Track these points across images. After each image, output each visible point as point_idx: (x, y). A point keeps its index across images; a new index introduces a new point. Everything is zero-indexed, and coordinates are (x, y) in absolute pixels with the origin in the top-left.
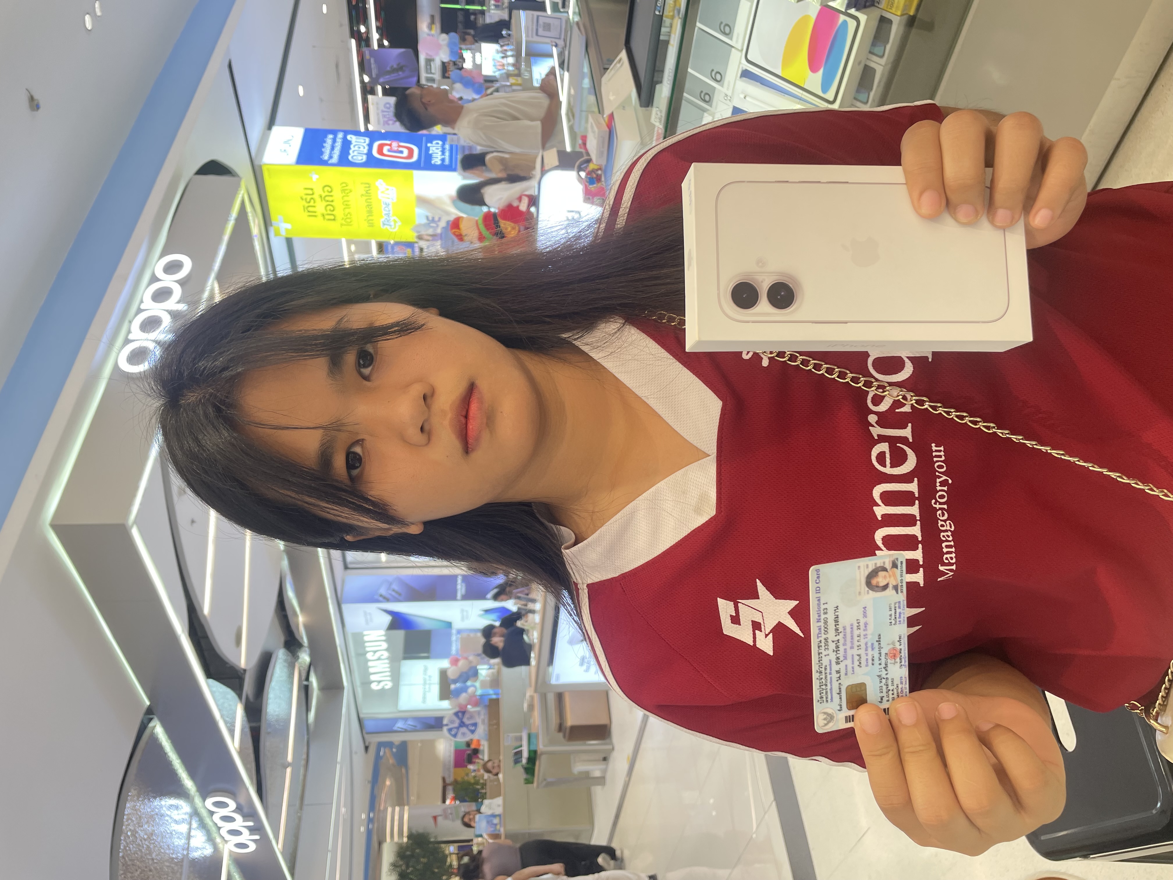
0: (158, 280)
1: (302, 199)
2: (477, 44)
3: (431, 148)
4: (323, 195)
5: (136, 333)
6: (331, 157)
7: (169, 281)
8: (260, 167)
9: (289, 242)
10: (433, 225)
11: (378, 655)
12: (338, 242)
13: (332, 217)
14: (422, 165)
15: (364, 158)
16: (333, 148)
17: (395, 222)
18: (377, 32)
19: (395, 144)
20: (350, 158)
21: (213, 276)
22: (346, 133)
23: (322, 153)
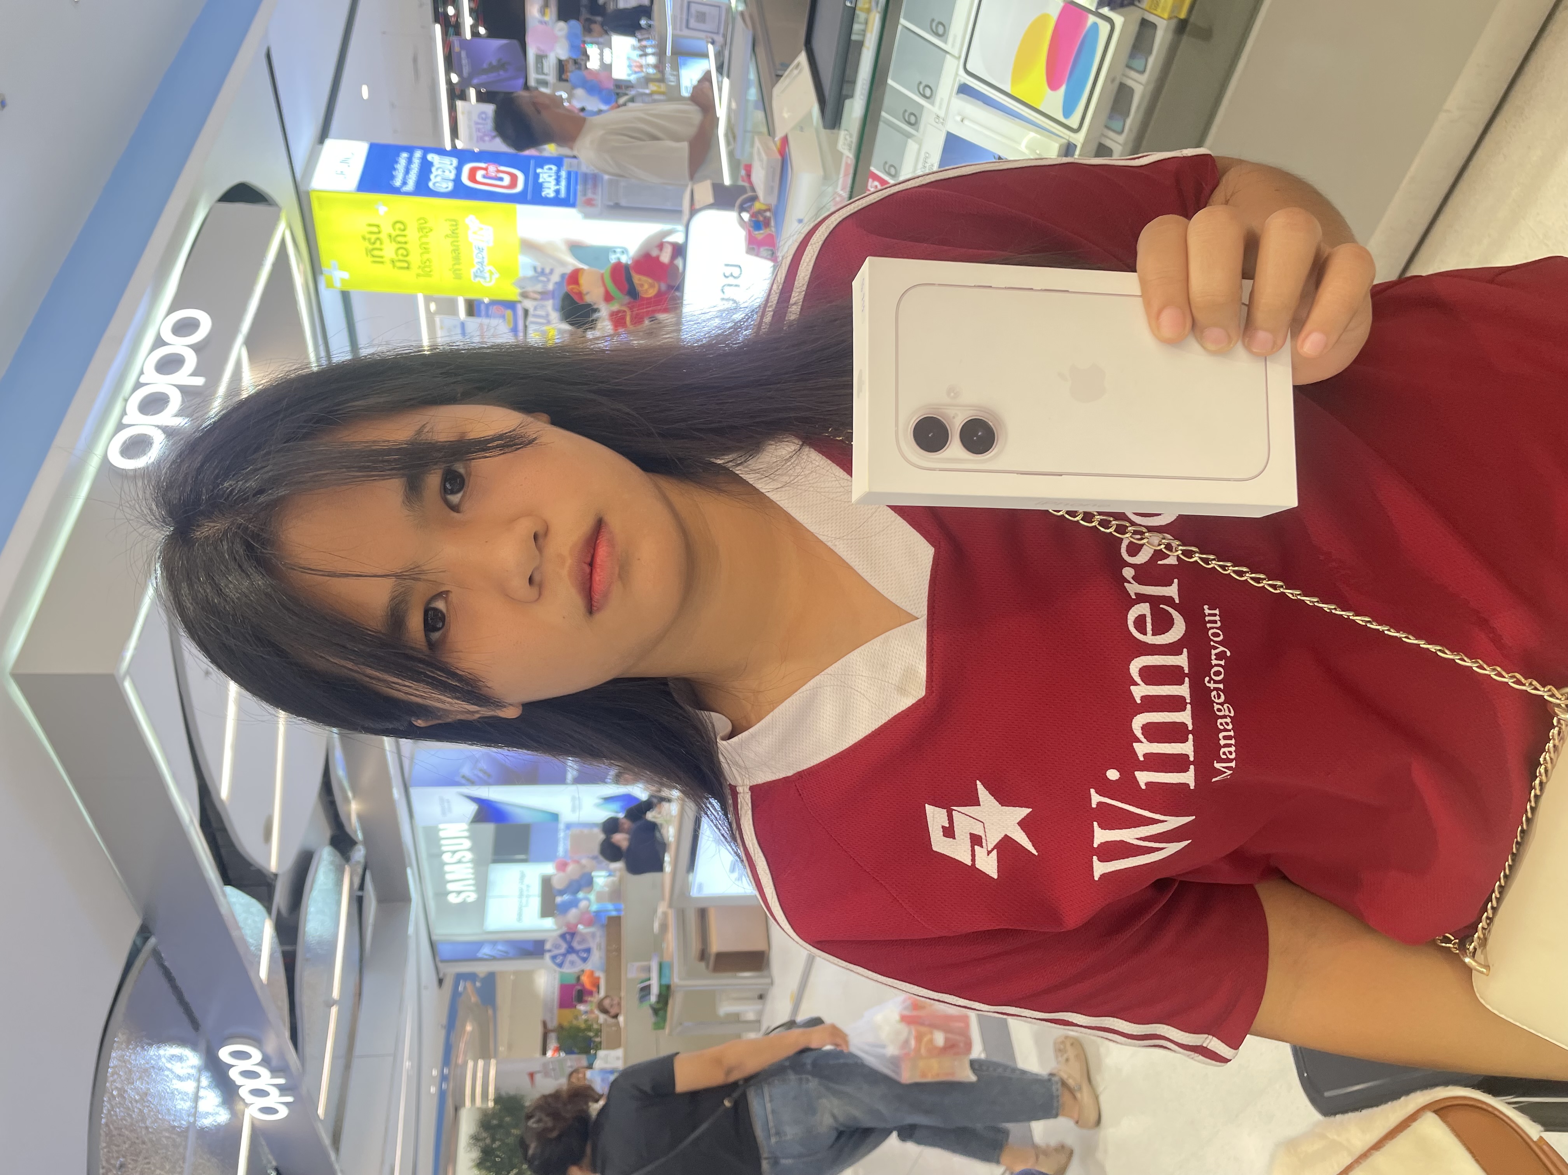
0: (164, 344)
1: (364, 238)
2: (606, 37)
3: (541, 175)
4: (394, 234)
5: (133, 415)
6: (404, 183)
7: (179, 345)
8: (308, 194)
9: (346, 296)
10: (543, 279)
11: (458, 856)
12: (413, 299)
13: (405, 265)
14: (529, 197)
15: (450, 186)
16: (407, 171)
17: (491, 273)
18: (471, 15)
19: (492, 169)
20: (431, 185)
21: (240, 339)
22: (426, 150)
23: (393, 177)
